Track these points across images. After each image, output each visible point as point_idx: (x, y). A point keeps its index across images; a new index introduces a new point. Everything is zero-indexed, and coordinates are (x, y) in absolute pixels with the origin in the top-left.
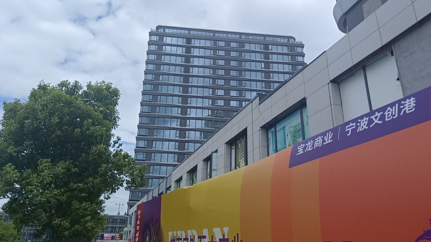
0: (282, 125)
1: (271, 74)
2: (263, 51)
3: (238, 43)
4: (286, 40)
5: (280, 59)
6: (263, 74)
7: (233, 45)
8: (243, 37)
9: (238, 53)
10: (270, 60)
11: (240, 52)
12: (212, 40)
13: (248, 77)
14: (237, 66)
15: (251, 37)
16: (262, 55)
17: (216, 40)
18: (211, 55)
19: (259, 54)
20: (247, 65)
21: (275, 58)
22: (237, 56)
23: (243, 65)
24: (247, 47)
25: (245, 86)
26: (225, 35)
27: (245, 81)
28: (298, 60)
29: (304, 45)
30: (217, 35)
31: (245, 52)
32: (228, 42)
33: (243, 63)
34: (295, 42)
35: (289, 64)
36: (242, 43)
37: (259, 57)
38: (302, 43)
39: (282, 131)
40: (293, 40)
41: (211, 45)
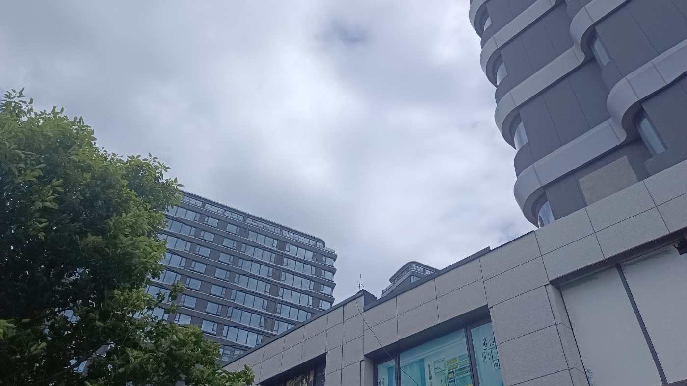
0: (417, 356)
1: (281, 289)
2: (275, 249)
3: (239, 228)
4: (312, 242)
5: (299, 268)
6: (269, 285)
7: (231, 228)
8: (249, 221)
9: (236, 242)
10: (284, 267)
11: (240, 243)
12: (199, 213)
13: (242, 286)
14: (230, 263)
15: (261, 225)
16: (273, 255)
17: (204, 214)
18: (190, 235)
19: (269, 253)
20: (247, 267)
21: (291, 265)
22: (233, 248)
23: (240, 264)
24: (252, 237)
25: (234, 300)
26: (221, 211)
27: (238, 291)
28: (324, 276)
29: (336, 256)
30: (208, 207)
31: (247, 244)
32: (224, 222)
33: (241, 260)
34: (325, 249)
35: (311, 280)
36: (245, 230)
37: (267, 257)
38: (334, 253)
39: (416, 368)
40: (322, 245)
41: (194, 220)
